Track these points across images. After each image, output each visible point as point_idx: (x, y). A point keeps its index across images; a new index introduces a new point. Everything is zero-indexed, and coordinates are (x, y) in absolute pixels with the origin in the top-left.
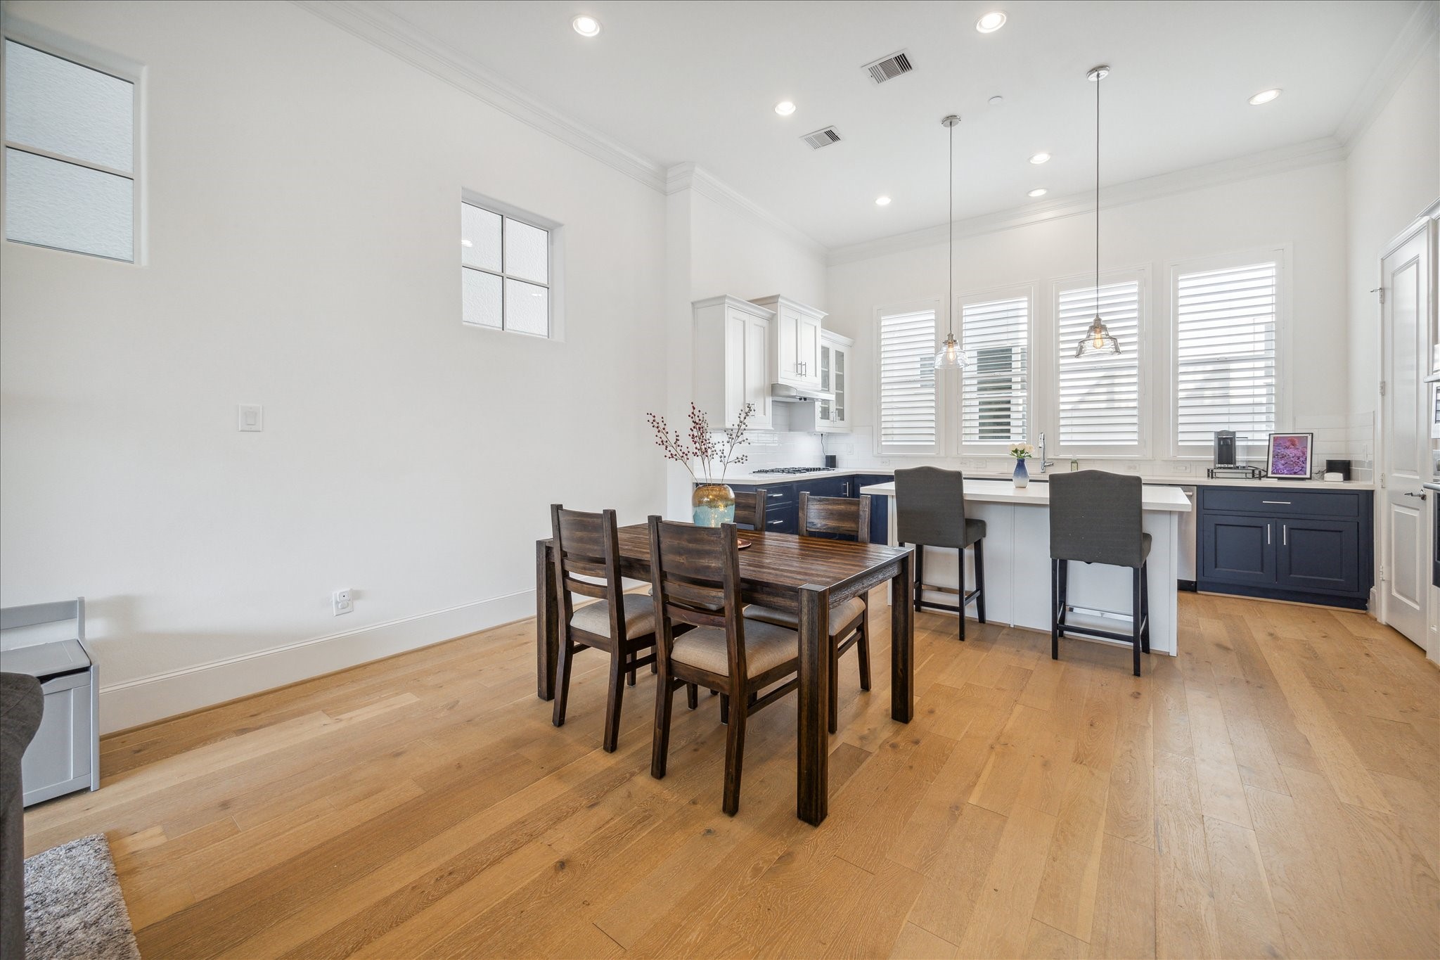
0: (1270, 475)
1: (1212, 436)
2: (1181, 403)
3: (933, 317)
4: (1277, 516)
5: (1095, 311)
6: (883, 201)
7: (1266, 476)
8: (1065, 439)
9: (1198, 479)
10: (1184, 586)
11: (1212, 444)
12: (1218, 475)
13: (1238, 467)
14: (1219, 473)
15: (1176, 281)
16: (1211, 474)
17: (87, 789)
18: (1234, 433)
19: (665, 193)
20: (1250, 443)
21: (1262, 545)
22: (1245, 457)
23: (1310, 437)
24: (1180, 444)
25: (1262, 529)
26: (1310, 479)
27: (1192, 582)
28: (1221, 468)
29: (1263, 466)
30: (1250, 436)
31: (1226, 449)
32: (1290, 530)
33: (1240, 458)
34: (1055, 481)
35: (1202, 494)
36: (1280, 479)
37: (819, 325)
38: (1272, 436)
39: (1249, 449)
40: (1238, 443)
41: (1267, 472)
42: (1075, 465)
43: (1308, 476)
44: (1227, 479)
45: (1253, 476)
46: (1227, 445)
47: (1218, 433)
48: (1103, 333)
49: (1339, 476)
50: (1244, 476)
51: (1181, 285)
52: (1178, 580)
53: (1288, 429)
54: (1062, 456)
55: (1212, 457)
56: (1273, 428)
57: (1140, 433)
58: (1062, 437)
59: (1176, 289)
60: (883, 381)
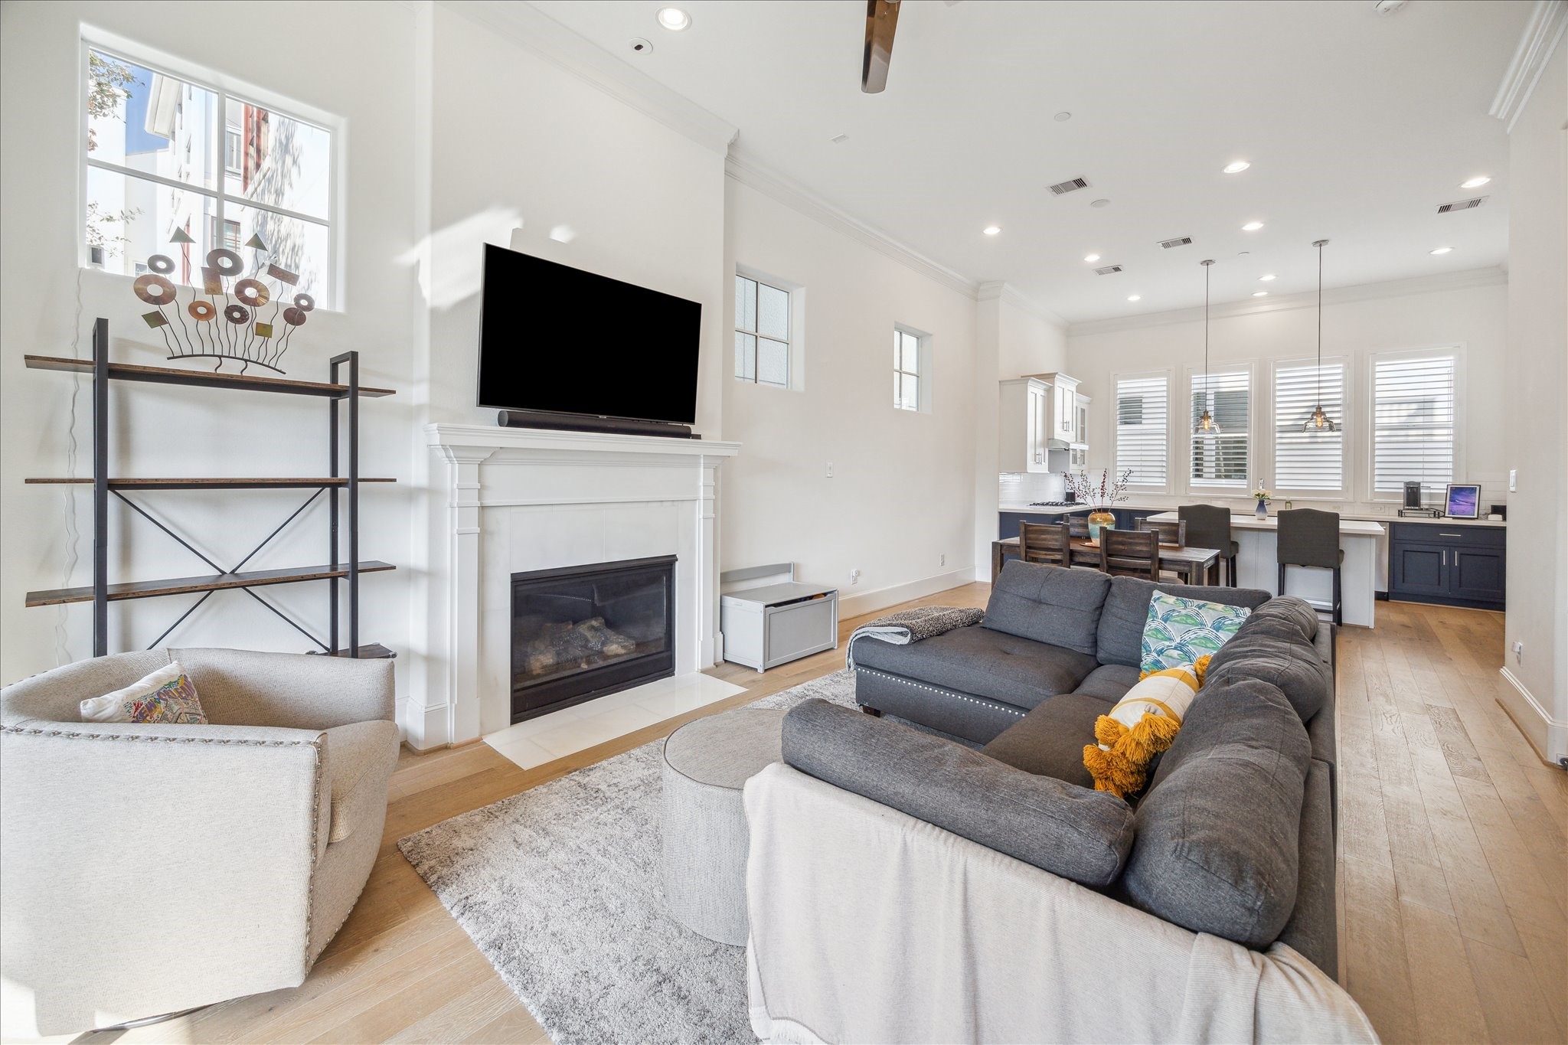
0: (1446, 515)
1: (1402, 485)
2: (1377, 446)
3: (1165, 383)
4: (1451, 545)
5: (1316, 403)
6: (1134, 298)
7: (1444, 516)
8: (1280, 484)
9: (1392, 517)
10: (1380, 597)
11: (1402, 491)
12: (1406, 515)
13: (1422, 509)
14: (1408, 513)
15: (1374, 366)
16: (1400, 513)
17: (832, 649)
18: (1419, 483)
19: (977, 300)
20: (1432, 491)
21: (1439, 567)
22: (1428, 502)
23: (1478, 488)
24: (1376, 490)
25: (1440, 555)
26: (1477, 518)
27: (1384, 593)
28: (1408, 509)
29: (1442, 509)
30: (1433, 486)
31: (1413, 495)
32: (1460, 555)
33: (1424, 502)
34: (1282, 515)
35: (1393, 526)
36: (1454, 518)
37: (1074, 389)
38: (1449, 487)
39: (1431, 496)
40: (1422, 491)
41: (1445, 513)
42: (1288, 504)
43: (1476, 516)
44: (1412, 518)
45: (1435, 516)
46: (1414, 492)
47: (1407, 483)
48: (1323, 417)
49: (1499, 517)
50: (1427, 515)
51: (1378, 369)
52: (1375, 592)
53: (1462, 482)
54: (1277, 497)
55: (1402, 501)
56: (1450, 480)
57: (1343, 481)
58: (1277, 483)
59: (1374, 372)
60: (1119, 433)
